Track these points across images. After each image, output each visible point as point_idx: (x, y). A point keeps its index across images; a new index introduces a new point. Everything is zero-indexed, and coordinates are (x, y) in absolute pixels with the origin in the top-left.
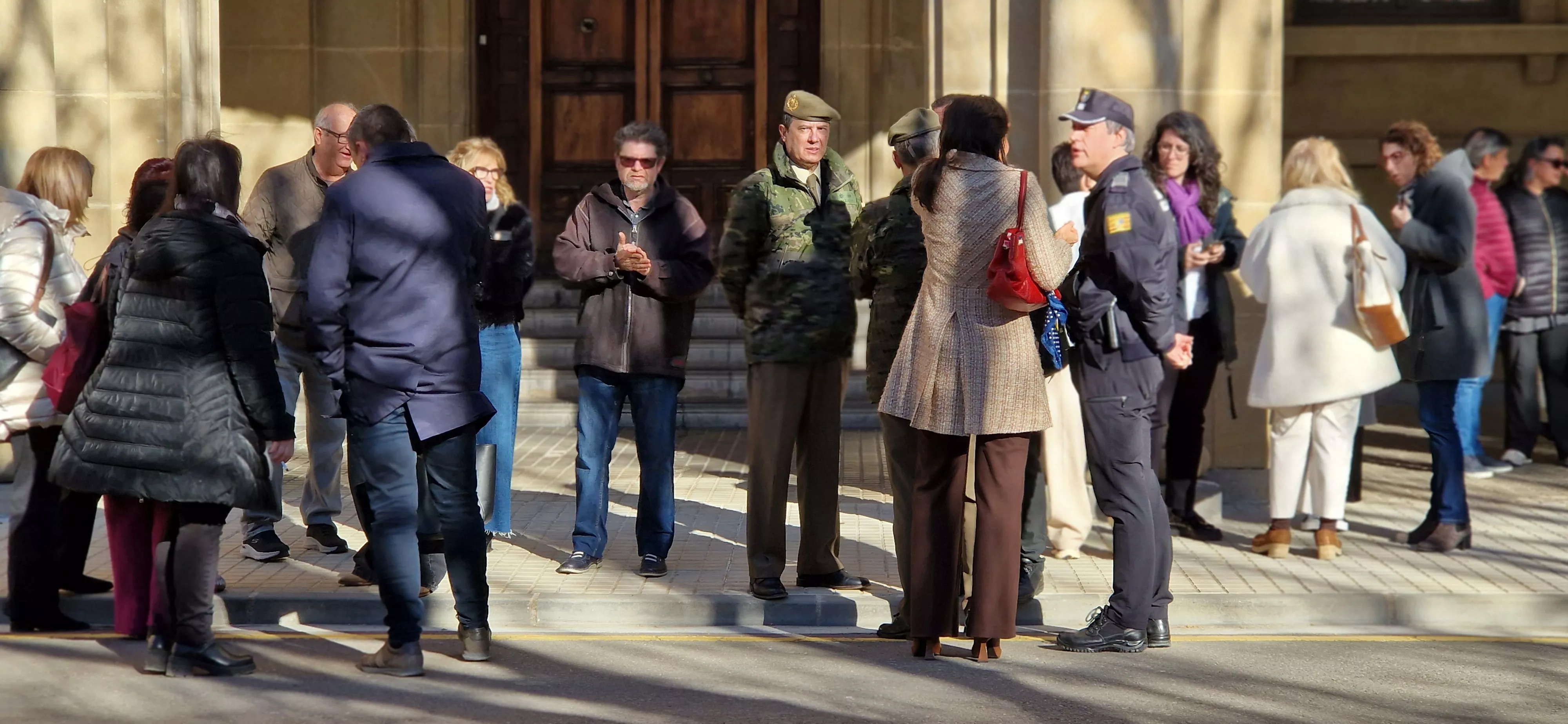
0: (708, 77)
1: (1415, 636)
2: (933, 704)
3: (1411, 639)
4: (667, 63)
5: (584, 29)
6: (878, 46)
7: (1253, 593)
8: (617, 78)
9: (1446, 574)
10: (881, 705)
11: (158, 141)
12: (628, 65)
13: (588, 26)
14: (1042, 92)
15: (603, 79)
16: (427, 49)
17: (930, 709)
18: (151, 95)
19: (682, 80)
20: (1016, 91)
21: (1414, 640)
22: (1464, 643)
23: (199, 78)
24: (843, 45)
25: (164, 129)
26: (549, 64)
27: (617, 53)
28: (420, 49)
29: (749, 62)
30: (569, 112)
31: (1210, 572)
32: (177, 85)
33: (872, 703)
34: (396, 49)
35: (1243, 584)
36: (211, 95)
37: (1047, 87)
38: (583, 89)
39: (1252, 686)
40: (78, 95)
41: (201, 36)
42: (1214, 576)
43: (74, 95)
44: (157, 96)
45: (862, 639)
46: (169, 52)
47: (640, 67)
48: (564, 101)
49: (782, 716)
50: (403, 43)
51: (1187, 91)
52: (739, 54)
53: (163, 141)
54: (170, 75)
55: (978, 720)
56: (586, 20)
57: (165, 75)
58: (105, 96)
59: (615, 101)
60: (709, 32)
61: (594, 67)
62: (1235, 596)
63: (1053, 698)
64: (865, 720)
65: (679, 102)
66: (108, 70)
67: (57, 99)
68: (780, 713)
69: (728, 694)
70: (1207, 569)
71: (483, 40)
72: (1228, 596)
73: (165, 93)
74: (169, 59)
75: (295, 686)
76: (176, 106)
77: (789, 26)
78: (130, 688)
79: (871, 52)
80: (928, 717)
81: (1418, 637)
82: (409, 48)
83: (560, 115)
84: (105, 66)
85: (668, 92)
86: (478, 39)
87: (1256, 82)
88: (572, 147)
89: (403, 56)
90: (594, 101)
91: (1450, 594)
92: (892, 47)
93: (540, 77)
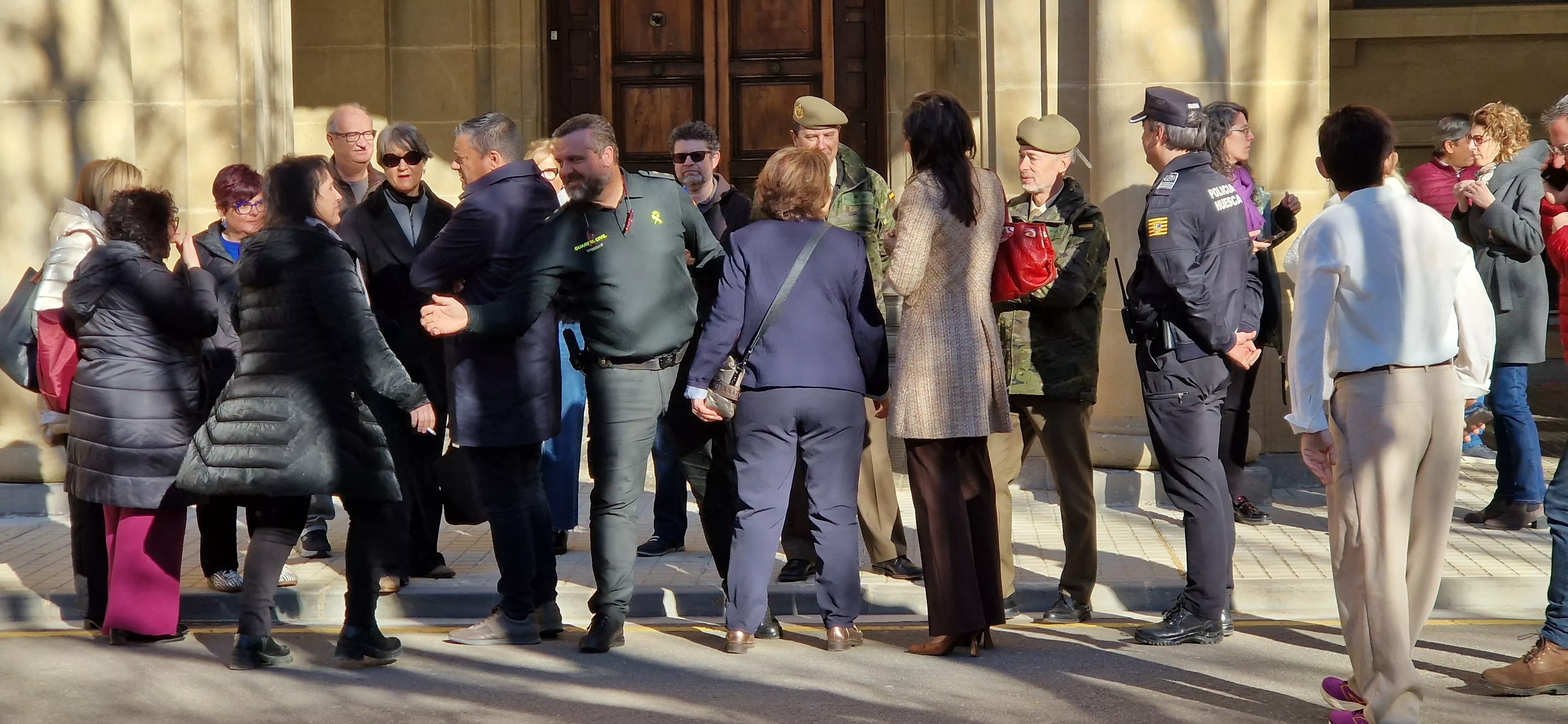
0: (776, 68)
1: (1453, 620)
2: (969, 693)
3: (1449, 623)
4: (735, 55)
5: (653, 23)
6: (942, 36)
7: (1296, 578)
8: (687, 71)
9: (1490, 557)
10: (920, 694)
11: (233, 147)
12: (697, 58)
13: (657, 20)
14: (1091, 86)
15: (672, 72)
16: (499, 46)
17: (966, 698)
18: (225, 102)
19: (749, 72)
20: (1067, 85)
21: (1452, 623)
22: (1500, 626)
23: (272, 85)
24: (907, 36)
25: (239, 137)
26: (619, 58)
27: (685, 45)
28: (492, 45)
29: (816, 53)
30: (639, 105)
31: (1256, 557)
32: (252, 92)
33: (912, 692)
34: (470, 46)
35: (1287, 569)
36: (284, 100)
37: (1096, 82)
38: (652, 82)
39: (1283, 672)
40: (156, 103)
41: (273, 42)
42: (1259, 562)
43: (151, 104)
44: (232, 102)
45: (911, 628)
46: (243, 60)
47: (709, 60)
48: (634, 94)
49: (822, 706)
50: (475, 42)
51: (1234, 83)
52: (806, 45)
53: (237, 146)
54: (243, 84)
55: (1011, 708)
56: (655, 14)
57: (239, 83)
58: (180, 103)
59: (685, 93)
60: (777, 24)
61: (663, 60)
62: (1276, 582)
63: (1086, 686)
64: (902, 709)
65: (747, 92)
66: (184, 78)
67: (136, 108)
68: (820, 704)
69: (773, 684)
70: (1253, 555)
71: (554, 35)
72: (1271, 581)
73: (239, 101)
74: (243, 66)
75: (359, 680)
76: (252, 113)
77: (854, 17)
78: (203, 683)
79: (935, 42)
80: (963, 705)
81: (1455, 621)
82: (481, 46)
83: (630, 109)
84: (181, 75)
85: (736, 83)
86: (549, 35)
87: (1305, 73)
88: (643, 139)
89: (476, 52)
90: (663, 93)
91: (1491, 577)
92: (956, 37)
93: (610, 71)
